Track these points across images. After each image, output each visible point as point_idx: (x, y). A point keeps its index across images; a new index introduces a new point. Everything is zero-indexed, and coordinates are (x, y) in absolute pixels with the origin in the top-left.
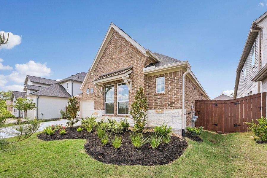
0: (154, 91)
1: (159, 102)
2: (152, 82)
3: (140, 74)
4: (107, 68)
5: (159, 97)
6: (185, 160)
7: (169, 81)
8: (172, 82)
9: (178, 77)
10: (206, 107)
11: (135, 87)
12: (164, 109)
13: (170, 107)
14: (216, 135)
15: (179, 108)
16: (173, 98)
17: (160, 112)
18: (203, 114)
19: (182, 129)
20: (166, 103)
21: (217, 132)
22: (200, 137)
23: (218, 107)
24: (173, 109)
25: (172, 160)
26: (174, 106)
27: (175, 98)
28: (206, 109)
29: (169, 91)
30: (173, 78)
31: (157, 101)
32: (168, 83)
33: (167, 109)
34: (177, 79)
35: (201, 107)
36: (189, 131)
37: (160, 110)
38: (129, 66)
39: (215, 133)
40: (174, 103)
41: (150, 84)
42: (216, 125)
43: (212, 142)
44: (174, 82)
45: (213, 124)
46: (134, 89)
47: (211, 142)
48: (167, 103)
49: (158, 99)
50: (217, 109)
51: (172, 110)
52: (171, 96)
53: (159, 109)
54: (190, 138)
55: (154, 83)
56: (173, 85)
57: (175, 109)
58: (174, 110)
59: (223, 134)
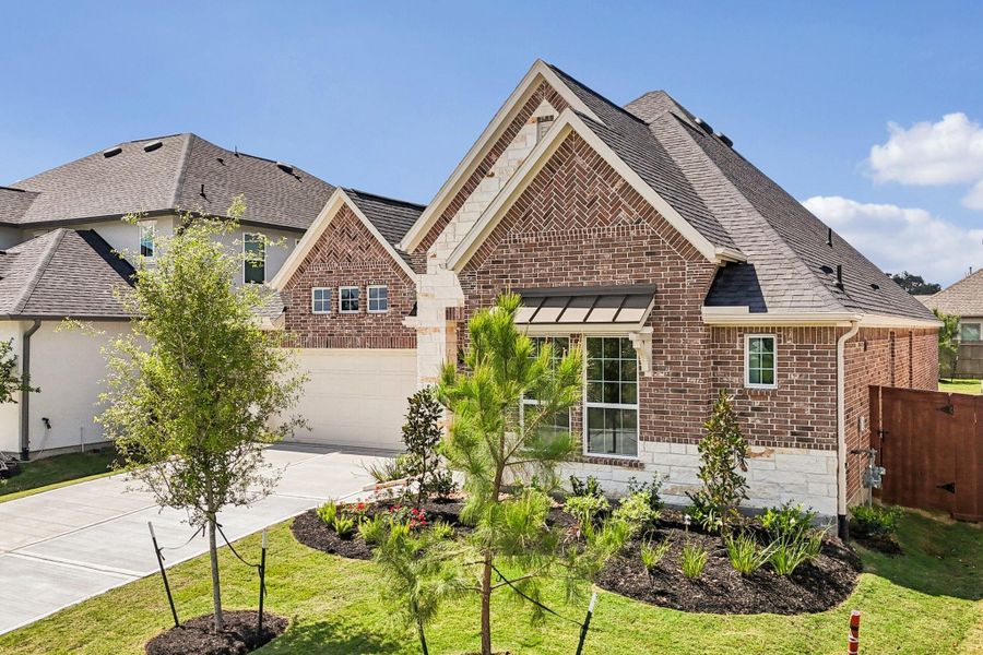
0: (736, 380)
1: (758, 422)
2: (728, 346)
3: (686, 319)
4: (534, 265)
5: (757, 404)
6: (865, 602)
7: (792, 353)
8: (805, 359)
9: (823, 347)
10: (910, 415)
11: (667, 363)
12: (774, 445)
13: (798, 440)
14: (948, 528)
15: (828, 448)
16: (808, 413)
17: (761, 455)
18: (900, 444)
19: (839, 516)
20: (781, 427)
21: (952, 517)
22: (893, 538)
23: (955, 421)
24: (809, 447)
25: (833, 604)
26: (812, 440)
27: (816, 412)
28: (910, 424)
29: (792, 388)
30: (807, 347)
31: (749, 415)
32: (788, 359)
33: (786, 446)
34: (818, 353)
35: (894, 417)
36: (860, 521)
37: (761, 449)
38: (639, 282)
39: (944, 519)
40: (812, 429)
41: (720, 352)
42: (950, 488)
43: (932, 553)
44: (809, 359)
45: (938, 484)
46: (661, 369)
47: (930, 554)
48: (787, 428)
49: (753, 409)
50: (953, 426)
51: (805, 450)
52: (801, 404)
53: (757, 444)
54: (862, 544)
55: (738, 352)
56: (807, 371)
57: (816, 447)
58: (813, 451)
59: (973, 525)
